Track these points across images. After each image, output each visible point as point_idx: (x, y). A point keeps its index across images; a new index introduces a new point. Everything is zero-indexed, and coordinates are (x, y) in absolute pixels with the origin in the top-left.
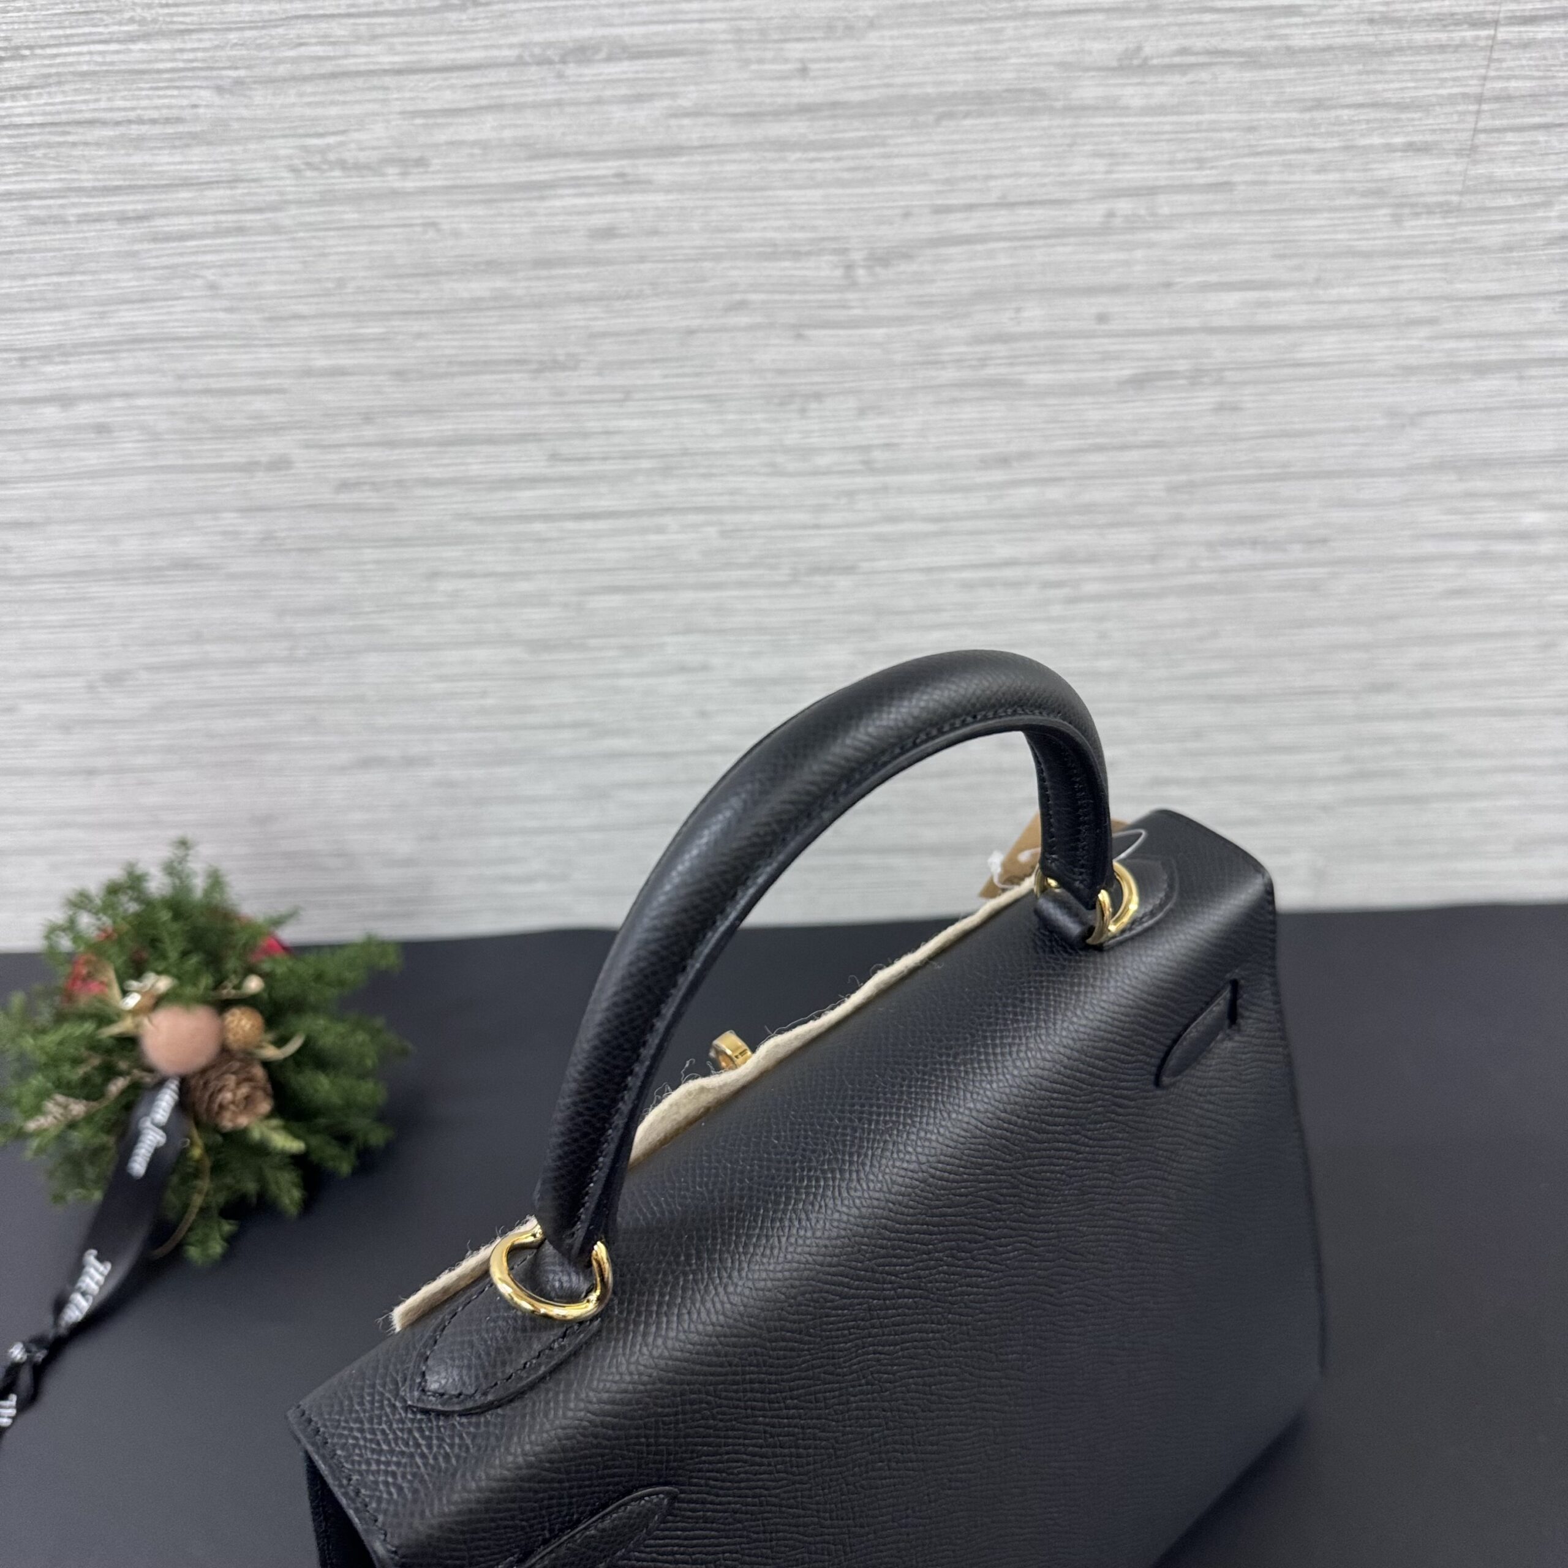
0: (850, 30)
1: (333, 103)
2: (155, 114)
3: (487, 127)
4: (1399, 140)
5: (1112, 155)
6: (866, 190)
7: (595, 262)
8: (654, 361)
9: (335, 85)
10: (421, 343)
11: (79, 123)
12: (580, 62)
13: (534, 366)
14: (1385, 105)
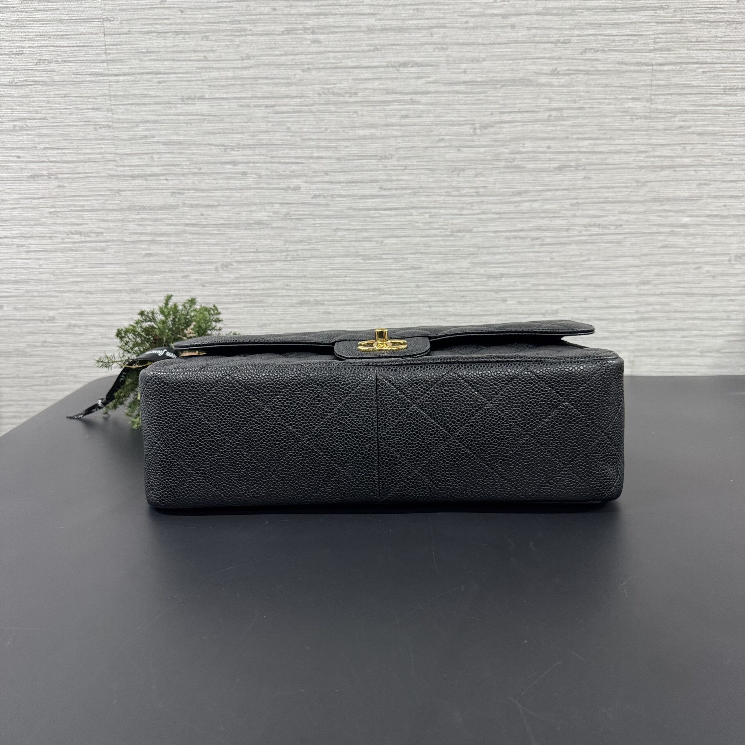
0: (478, 61)
1: (334, 76)
2: (283, 76)
3: (376, 84)
4: (630, 97)
5: (550, 98)
6: (480, 106)
7: (401, 125)
8: (415, 157)
9: (335, 70)
10: (346, 149)
11: (261, 78)
12: (404, 67)
13: (379, 158)
14: (625, 87)
